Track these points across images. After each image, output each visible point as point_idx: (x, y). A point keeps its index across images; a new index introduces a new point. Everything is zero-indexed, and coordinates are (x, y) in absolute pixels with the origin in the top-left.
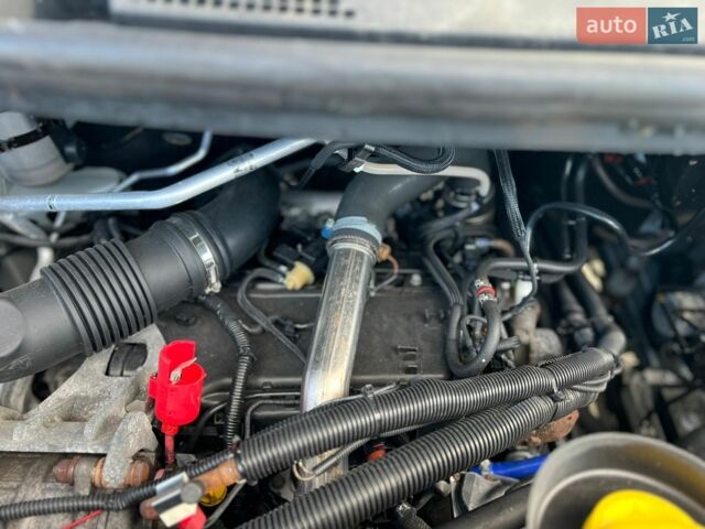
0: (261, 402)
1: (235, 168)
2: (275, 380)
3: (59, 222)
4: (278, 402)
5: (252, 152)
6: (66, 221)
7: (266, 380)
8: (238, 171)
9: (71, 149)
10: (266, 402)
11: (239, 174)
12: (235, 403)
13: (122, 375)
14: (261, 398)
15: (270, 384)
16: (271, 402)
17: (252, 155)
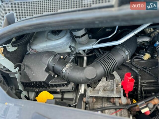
0: (145, 86)
1: (134, 33)
2: (147, 81)
3: (86, 51)
4: (149, 86)
5: (137, 29)
6: (87, 51)
7: (144, 81)
8: (134, 34)
9: (90, 36)
10: (146, 86)
11: (135, 34)
12: (139, 86)
13: (110, 81)
14: (144, 85)
15: (145, 82)
16: (147, 86)
17: (137, 30)
